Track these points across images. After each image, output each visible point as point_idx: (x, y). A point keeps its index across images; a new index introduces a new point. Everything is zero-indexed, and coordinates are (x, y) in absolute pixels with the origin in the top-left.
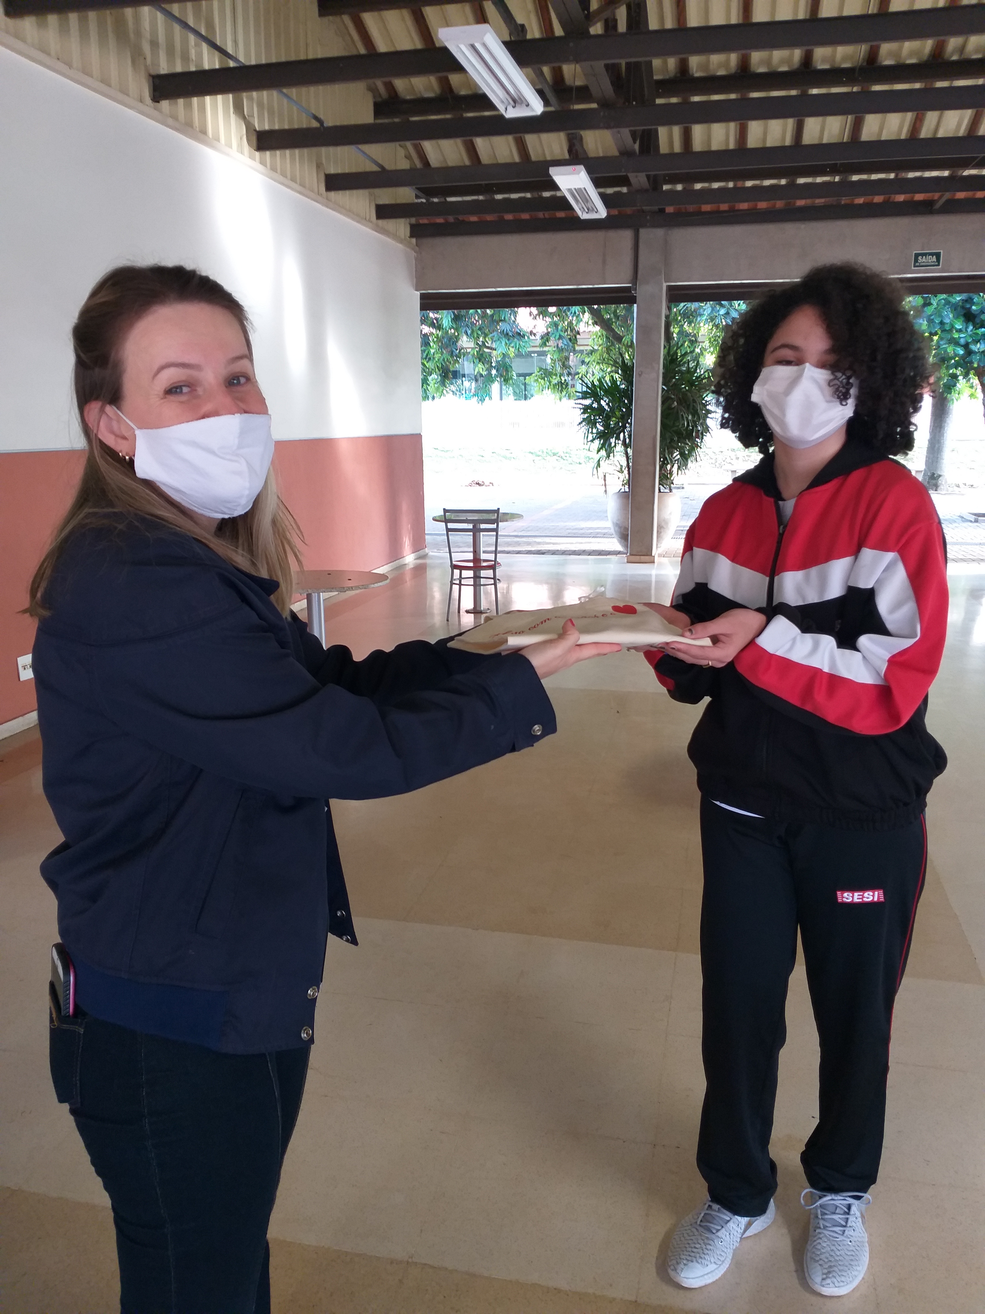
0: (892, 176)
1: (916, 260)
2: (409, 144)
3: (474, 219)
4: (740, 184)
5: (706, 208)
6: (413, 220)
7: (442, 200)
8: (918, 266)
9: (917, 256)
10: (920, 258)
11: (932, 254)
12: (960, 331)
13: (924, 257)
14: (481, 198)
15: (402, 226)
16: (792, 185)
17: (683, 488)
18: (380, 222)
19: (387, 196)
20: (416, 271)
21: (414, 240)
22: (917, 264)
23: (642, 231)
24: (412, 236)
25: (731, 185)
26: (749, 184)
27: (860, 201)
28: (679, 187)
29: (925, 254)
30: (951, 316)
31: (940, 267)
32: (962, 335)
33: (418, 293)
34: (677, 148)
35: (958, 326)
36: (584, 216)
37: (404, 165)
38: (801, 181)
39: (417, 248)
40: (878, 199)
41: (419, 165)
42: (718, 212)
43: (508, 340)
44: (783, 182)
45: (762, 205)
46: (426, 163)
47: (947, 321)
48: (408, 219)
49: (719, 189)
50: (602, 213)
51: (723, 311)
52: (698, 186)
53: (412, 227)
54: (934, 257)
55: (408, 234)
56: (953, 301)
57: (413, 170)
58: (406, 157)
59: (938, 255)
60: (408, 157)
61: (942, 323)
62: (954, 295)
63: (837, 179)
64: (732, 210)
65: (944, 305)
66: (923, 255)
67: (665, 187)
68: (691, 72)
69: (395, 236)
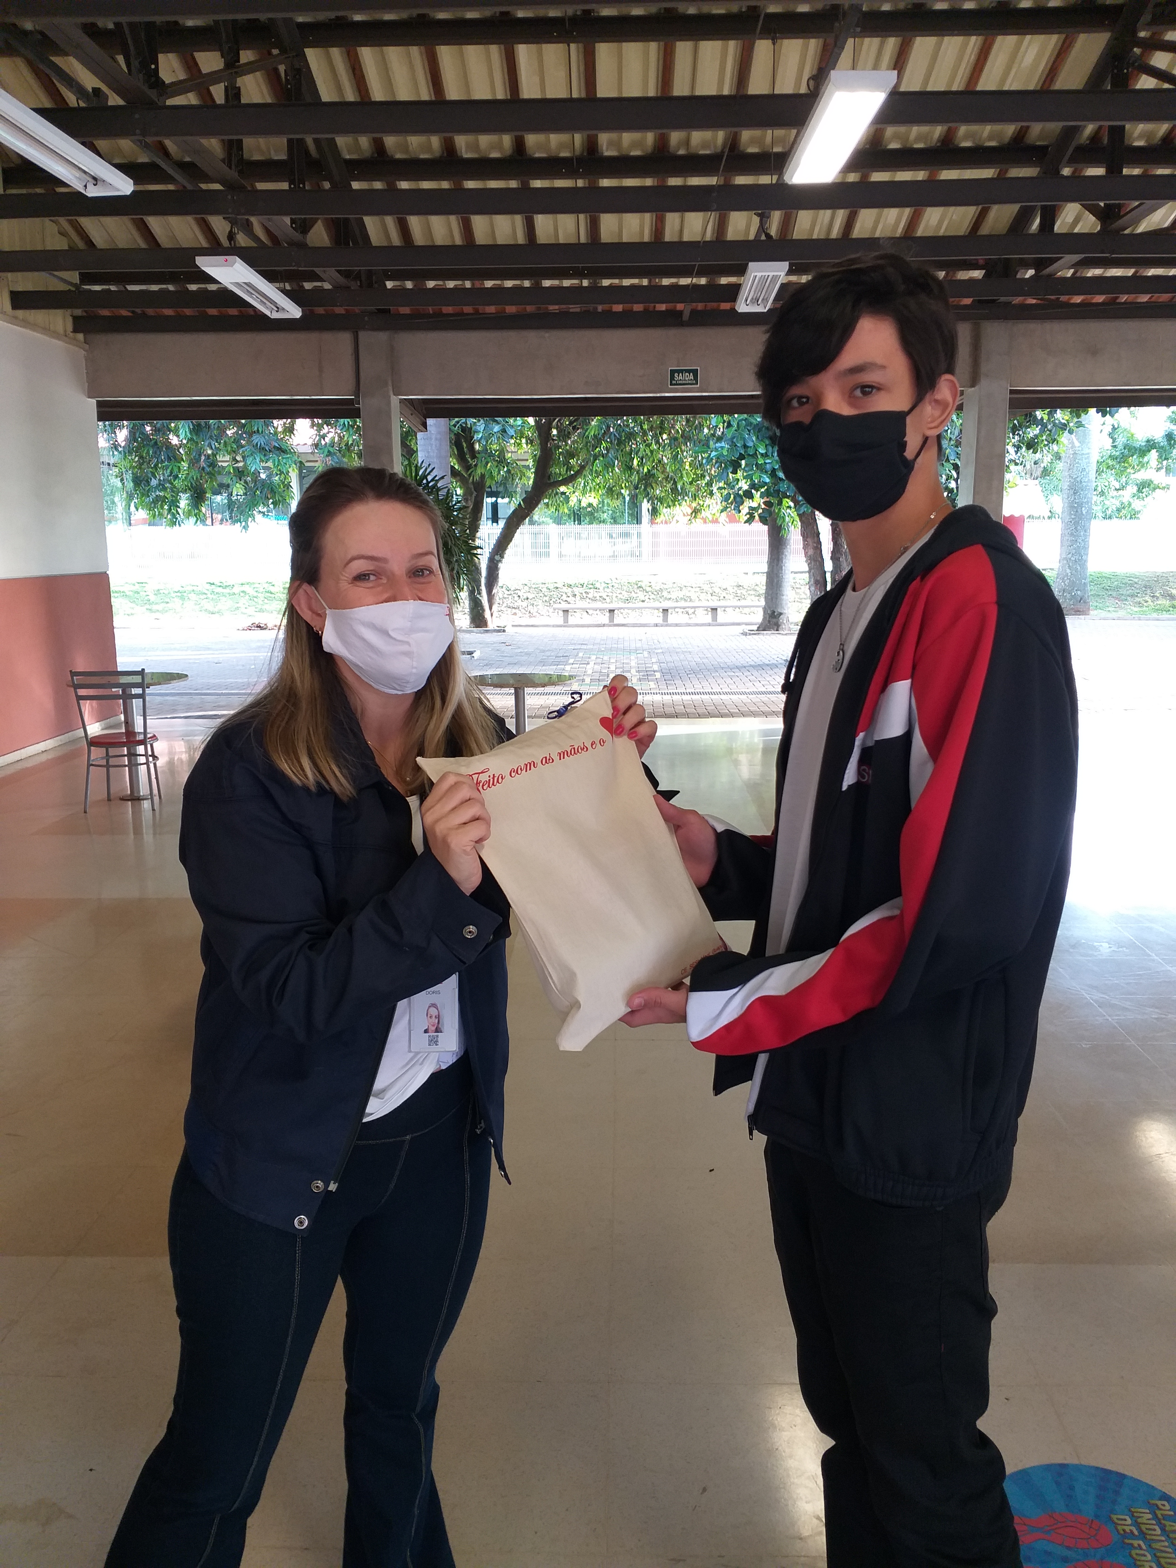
0: (645, 282)
1: (672, 378)
2: (62, 220)
3: (168, 312)
4: (478, 284)
5: (448, 310)
6: (78, 312)
7: (121, 288)
8: (675, 385)
9: (673, 372)
10: (676, 375)
11: (689, 371)
12: (765, 456)
13: (681, 374)
14: (171, 288)
15: (60, 319)
16: (537, 287)
17: (504, 631)
18: (20, 313)
19: (26, 281)
20: (87, 373)
21: (80, 336)
22: (674, 382)
23: (362, 335)
24: (76, 330)
25: (468, 284)
26: (489, 284)
27: (618, 308)
28: (409, 285)
29: (681, 371)
30: (754, 439)
31: (698, 386)
32: (768, 461)
33: (93, 401)
34: (396, 240)
35: (762, 450)
36: (275, 315)
37: (58, 244)
38: (547, 283)
39: (87, 346)
40: (638, 308)
41: (81, 245)
42: (462, 314)
43: (265, 455)
44: (527, 284)
45: (511, 309)
46: (90, 243)
47: (750, 444)
48: (69, 311)
49: (456, 289)
50: (294, 312)
51: (497, 428)
52: (431, 284)
53: (76, 319)
54: (691, 374)
55: (70, 326)
56: (754, 422)
57: (72, 249)
58: (60, 233)
59: (695, 372)
60: (63, 233)
61: (745, 446)
62: (755, 416)
63: (585, 283)
64: (477, 312)
65: (747, 425)
66: (679, 371)
67: (389, 284)
68: (389, 154)
69: (46, 330)
